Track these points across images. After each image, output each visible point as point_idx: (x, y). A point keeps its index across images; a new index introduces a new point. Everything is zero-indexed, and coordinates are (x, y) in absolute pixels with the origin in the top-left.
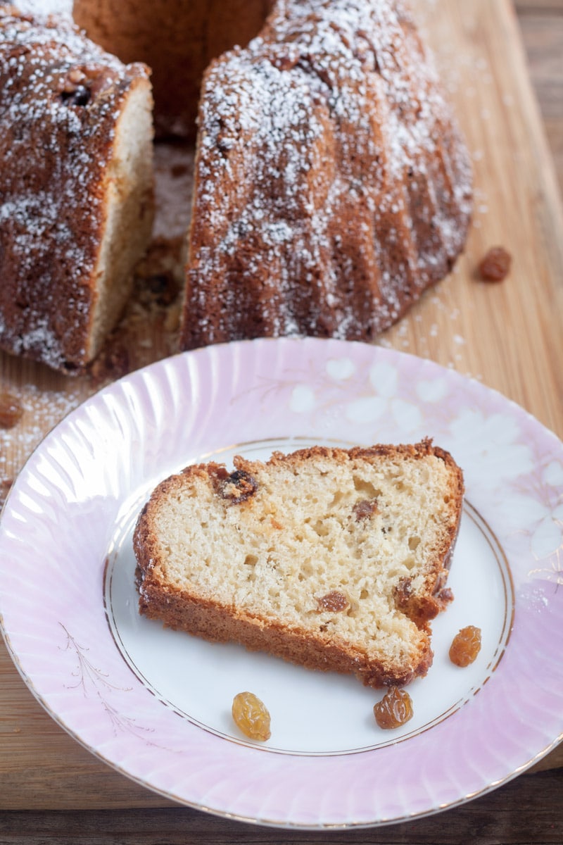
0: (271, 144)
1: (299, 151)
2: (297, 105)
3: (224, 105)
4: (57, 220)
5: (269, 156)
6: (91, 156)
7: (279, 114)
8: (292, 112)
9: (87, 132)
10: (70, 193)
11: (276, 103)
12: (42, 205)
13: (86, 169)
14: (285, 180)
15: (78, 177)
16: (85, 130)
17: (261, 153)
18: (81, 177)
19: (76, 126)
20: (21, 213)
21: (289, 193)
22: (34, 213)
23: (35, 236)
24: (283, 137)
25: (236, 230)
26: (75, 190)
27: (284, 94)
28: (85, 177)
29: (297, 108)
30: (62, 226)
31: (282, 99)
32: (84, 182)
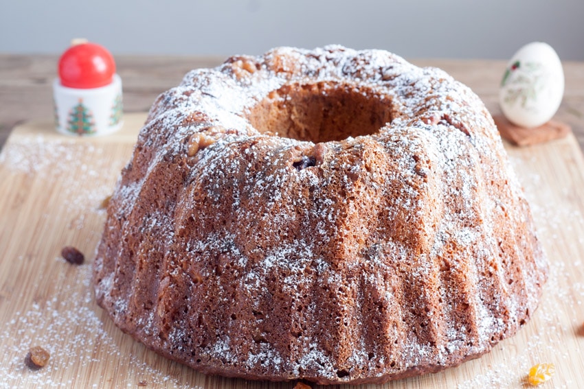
0: (449, 171)
1: (469, 173)
2: (457, 142)
3: (413, 146)
4: (314, 258)
5: (449, 180)
6: (334, 199)
7: (449, 150)
8: (456, 147)
9: (325, 183)
10: (322, 232)
11: (444, 143)
12: (298, 249)
13: (333, 209)
14: (463, 196)
15: (326, 218)
16: (323, 183)
17: (444, 178)
18: (330, 217)
19: (315, 181)
20: (282, 261)
21: (468, 206)
22: (293, 258)
23: (299, 274)
24: (455, 165)
25: (440, 238)
26: (327, 228)
27: (447, 136)
28: (333, 216)
29: (459, 144)
30: (319, 261)
31: (447, 140)
32: (333, 219)
